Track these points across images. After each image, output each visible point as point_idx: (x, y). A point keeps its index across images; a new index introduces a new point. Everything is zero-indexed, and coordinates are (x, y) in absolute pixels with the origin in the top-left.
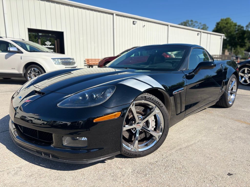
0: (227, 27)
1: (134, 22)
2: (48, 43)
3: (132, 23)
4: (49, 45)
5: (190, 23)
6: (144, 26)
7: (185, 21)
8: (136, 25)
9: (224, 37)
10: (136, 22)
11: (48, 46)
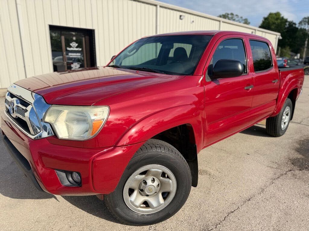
0: (277, 23)
1: (181, 16)
2: (74, 45)
3: (178, 17)
4: (76, 46)
5: (230, 16)
6: (193, 22)
7: (224, 14)
8: (183, 20)
9: (279, 37)
10: (184, 16)
11: (73, 48)
